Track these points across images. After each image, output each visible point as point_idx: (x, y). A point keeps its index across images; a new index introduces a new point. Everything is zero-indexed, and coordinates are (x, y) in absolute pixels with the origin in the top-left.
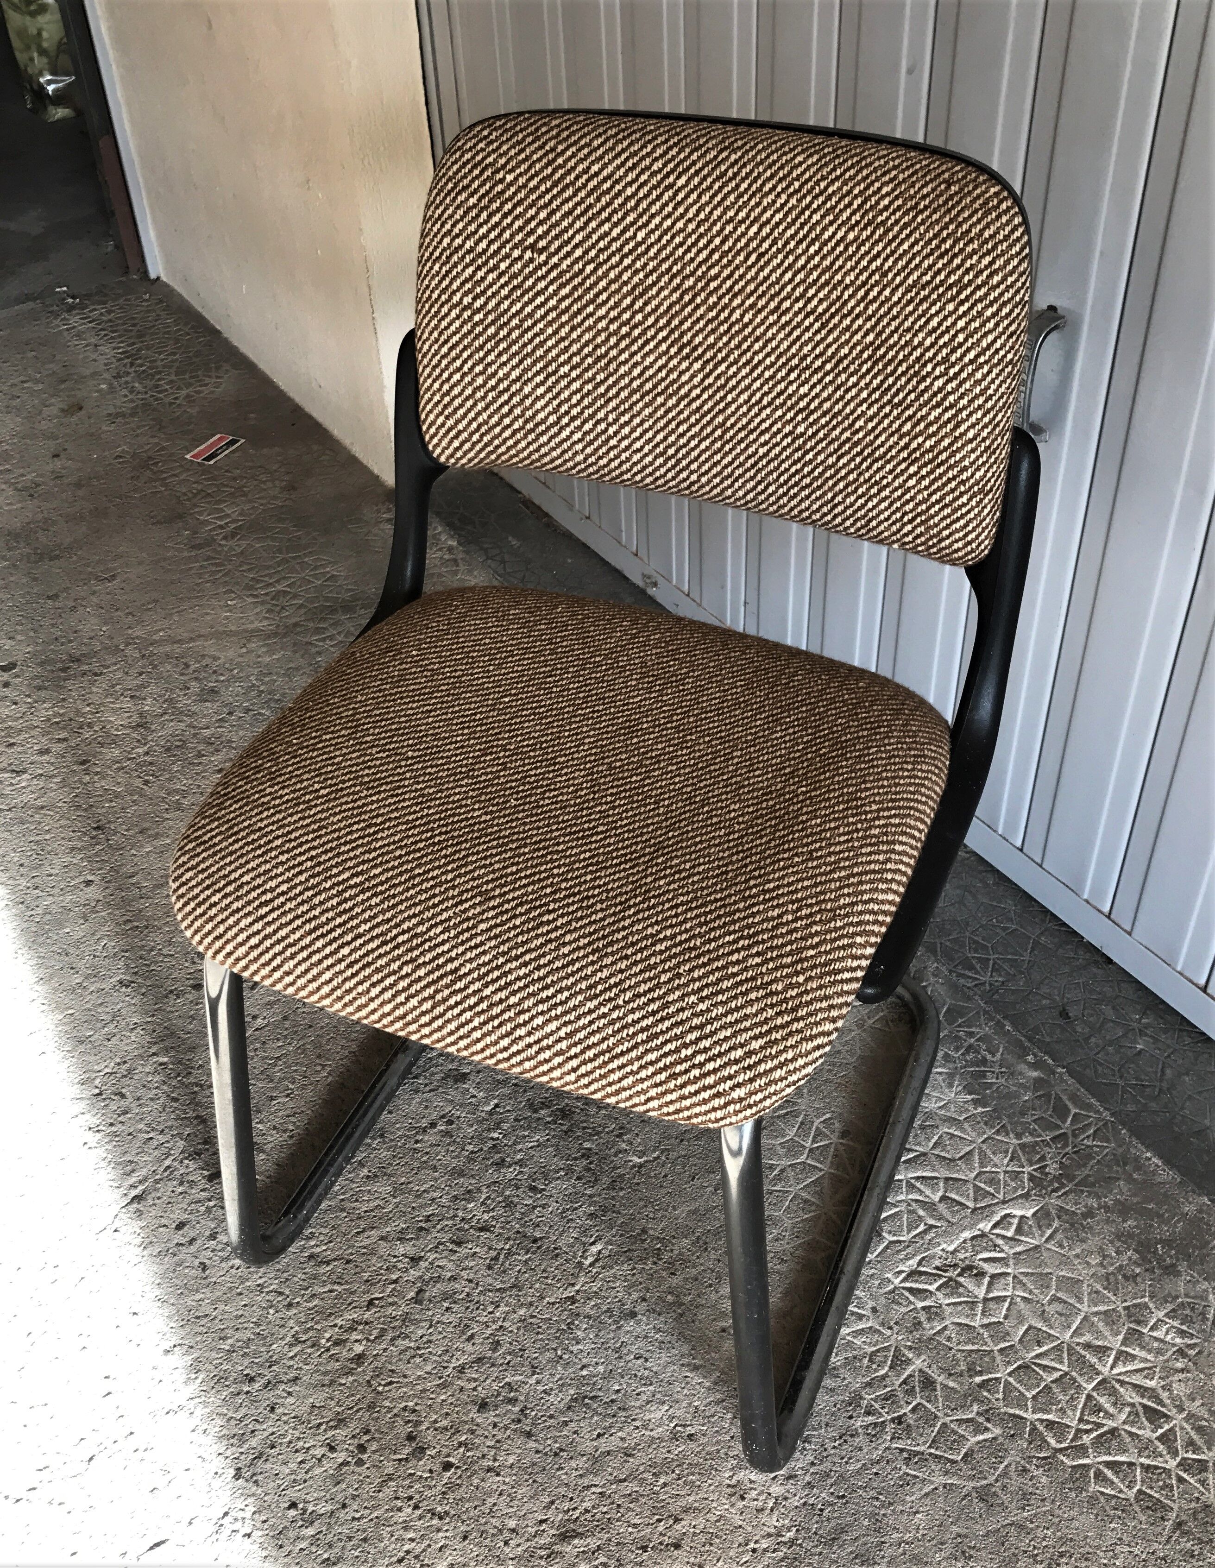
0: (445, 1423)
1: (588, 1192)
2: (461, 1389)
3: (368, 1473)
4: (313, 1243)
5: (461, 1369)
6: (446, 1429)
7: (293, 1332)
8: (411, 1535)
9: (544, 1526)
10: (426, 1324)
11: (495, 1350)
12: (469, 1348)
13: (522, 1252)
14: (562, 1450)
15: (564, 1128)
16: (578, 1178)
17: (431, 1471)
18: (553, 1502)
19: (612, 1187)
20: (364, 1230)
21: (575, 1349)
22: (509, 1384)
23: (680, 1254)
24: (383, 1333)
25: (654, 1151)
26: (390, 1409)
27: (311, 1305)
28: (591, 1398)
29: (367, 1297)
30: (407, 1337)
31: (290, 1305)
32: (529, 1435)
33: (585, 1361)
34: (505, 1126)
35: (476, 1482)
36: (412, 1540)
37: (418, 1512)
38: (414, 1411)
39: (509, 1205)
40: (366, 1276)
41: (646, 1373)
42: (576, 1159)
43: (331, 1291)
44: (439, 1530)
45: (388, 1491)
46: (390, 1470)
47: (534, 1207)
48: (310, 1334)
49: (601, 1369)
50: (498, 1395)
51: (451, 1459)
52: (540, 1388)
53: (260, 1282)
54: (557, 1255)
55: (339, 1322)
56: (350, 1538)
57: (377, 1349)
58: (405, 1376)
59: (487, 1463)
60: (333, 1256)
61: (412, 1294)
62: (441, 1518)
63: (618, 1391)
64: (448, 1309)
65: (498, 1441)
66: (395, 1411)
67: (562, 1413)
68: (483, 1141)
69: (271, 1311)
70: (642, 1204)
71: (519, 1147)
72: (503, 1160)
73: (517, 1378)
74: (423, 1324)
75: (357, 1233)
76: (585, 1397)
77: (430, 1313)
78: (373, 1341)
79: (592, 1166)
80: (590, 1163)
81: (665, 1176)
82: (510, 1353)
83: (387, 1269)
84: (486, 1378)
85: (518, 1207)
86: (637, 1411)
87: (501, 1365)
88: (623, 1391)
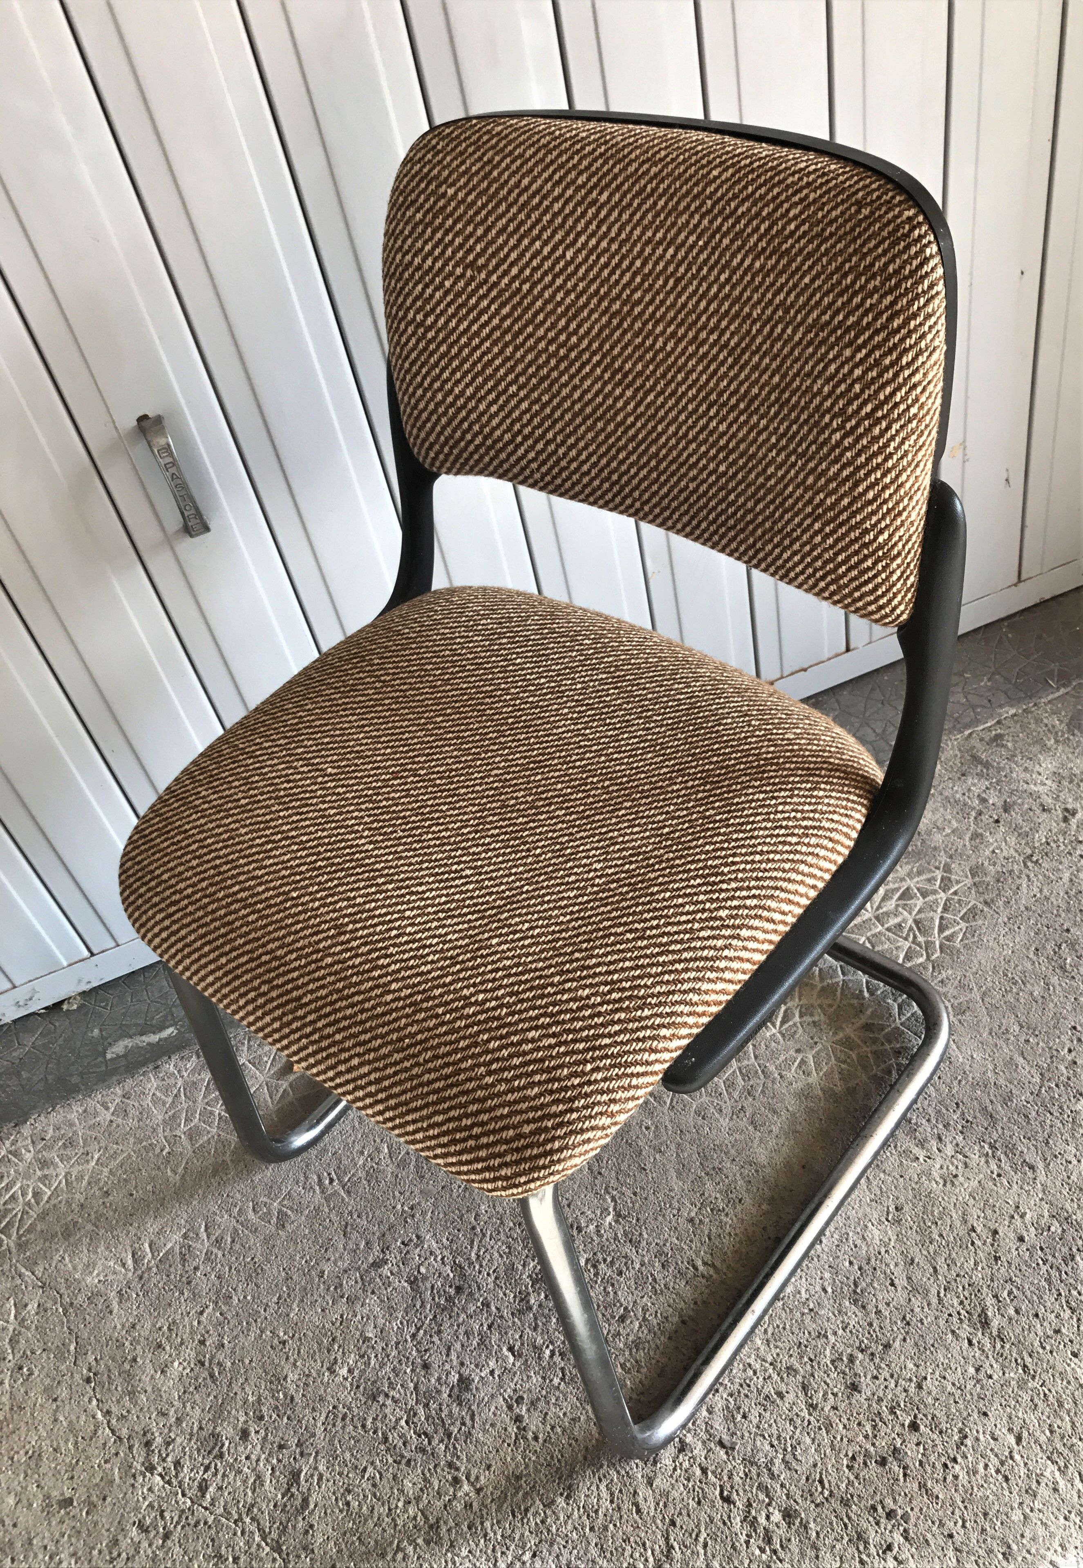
0: (868, 1427)
1: (638, 1266)
2: (834, 1408)
3: (917, 1510)
5: (812, 1407)
6: (874, 1427)
8: (981, 1467)
9: (975, 1341)
10: (759, 1438)
11: (796, 1371)
12: (790, 1398)
14: (904, 1318)
16: (620, 1274)
17: (918, 1444)
18: (953, 1332)
19: (634, 1242)
20: (636, 1504)
21: (804, 1296)
22: (833, 1362)
24: (763, 1488)
25: (604, 1200)
26: (850, 1483)
28: (856, 1286)
29: (719, 1503)
30: (771, 1461)
32: (887, 1346)
33: (818, 1288)
34: (540, 1341)
35: (930, 1400)
36: (986, 1466)
37: (959, 1460)
38: (853, 1458)
40: (693, 1504)
42: (596, 1274)
44: (977, 1439)
45: (937, 1489)
46: (915, 1486)
47: (645, 1319)
49: (827, 1275)
50: (844, 1373)
51: (907, 1423)
52: (840, 1332)
56: (983, 1530)
57: (780, 1494)
58: (815, 1465)
59: (912, 1389)
61: (722, 1452)
62: (966, 1437)
63: (851, 1263)
64: (744, 1417)
65: (892, 1376)
66: (852, 1478)
67: (867, 1314)
68: (552, 1366)
70: (661, 1218)
73: (828, 1352)
74: (758, 1443)
75: (639, 1511)
76: (855, 1292)
77: (746, 1434)
78: (771, 1499)
79: (609, 1259)
80: (605, 1260)
81: (635, 1194)
82: (802, 1357)
83: (688, 1480)
84: (825, 1383)
85: (640, 1335)
86: (872, 1250)
87: (813, 1367)
88: (852, 1259)
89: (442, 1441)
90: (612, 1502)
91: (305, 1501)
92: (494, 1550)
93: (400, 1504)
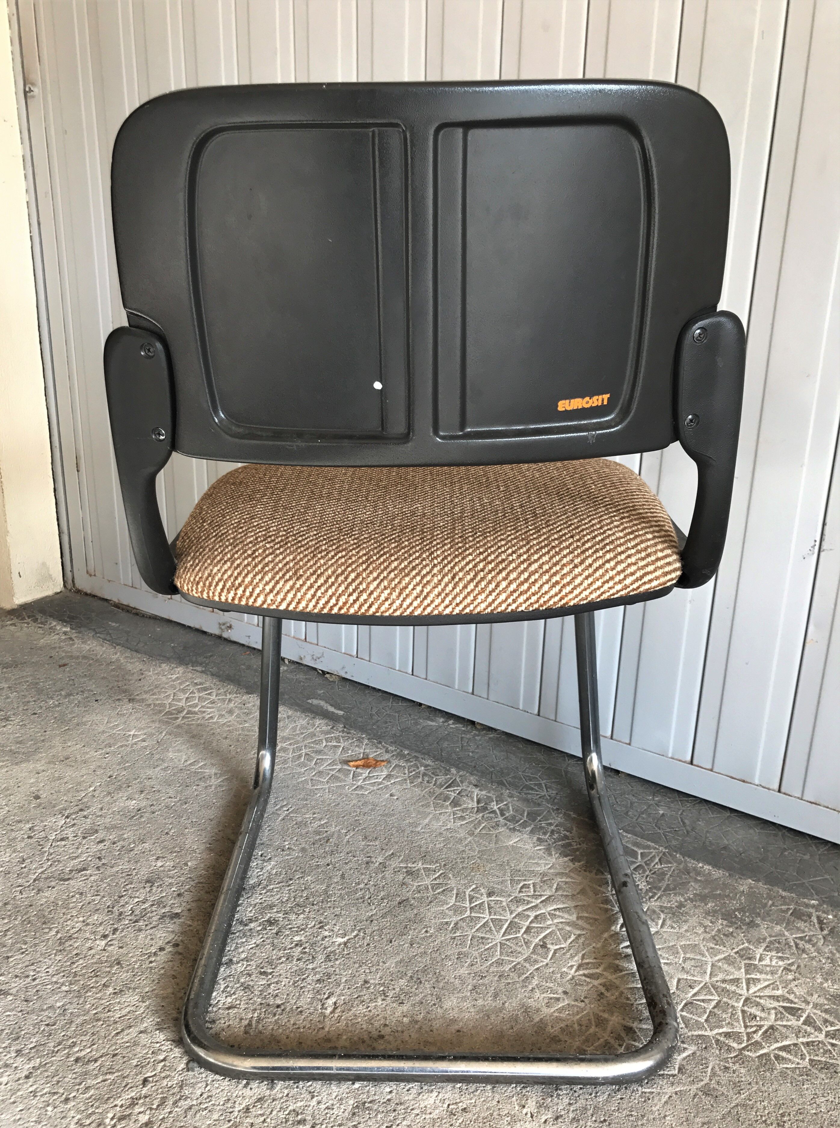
1: (310, 966)
4: (76, 1049)
5: (247, 1110)
7: (75, 1120)
10: (204, 1084)
12: (247, 1092)
13: (270, 1016)
15: (274, 931)
16: (298, 960)
19: (328, 958)
20: (123, 1030)
22: (294, 1110)
23: (401, 990)
24: (163, 1102)
25: (353, 931)
27: (87, 1095)
28: (371, 1102)
29: (141, 1078)
30: (187, 1098)
31: (67, 1100)
39: (246, 988)
40: (135, 1062)
42: (291, 948)
43: (104, 1081)
47: (269, 985)
48: (93, 1117)
50: (286, 1122)
52: (323, 1106)
53: (31, 1089)
54: (301, 1012)
55: (119, 1102)
57: (163, 1113)
60: (98, 1055)
61: (182, 1066)
63: (391, 1092)
67: (349, 1119)
69: (50, 1108)
70: (357, 965)
71: (241, 950)
72: (231, 960)
73: (299, 1104)
74: (200, 1085)
75: (118, 1034)
76: (365, 1103)
77: (203, 1075)
78: (156, 1109)
79: (307, 950)
80: (304, 948)
81: (368, 945)
82: (286, 1088)
83: (153, 1053)
84: (272, 1111)
85: (256, 987)
86: (412, 1102)
87: (282, 1098)
88: (395, 1091)
89: (130, 920)
90: (119, 1018)
91: (69, 879)
92: (64, 971)
93: (81, 919)
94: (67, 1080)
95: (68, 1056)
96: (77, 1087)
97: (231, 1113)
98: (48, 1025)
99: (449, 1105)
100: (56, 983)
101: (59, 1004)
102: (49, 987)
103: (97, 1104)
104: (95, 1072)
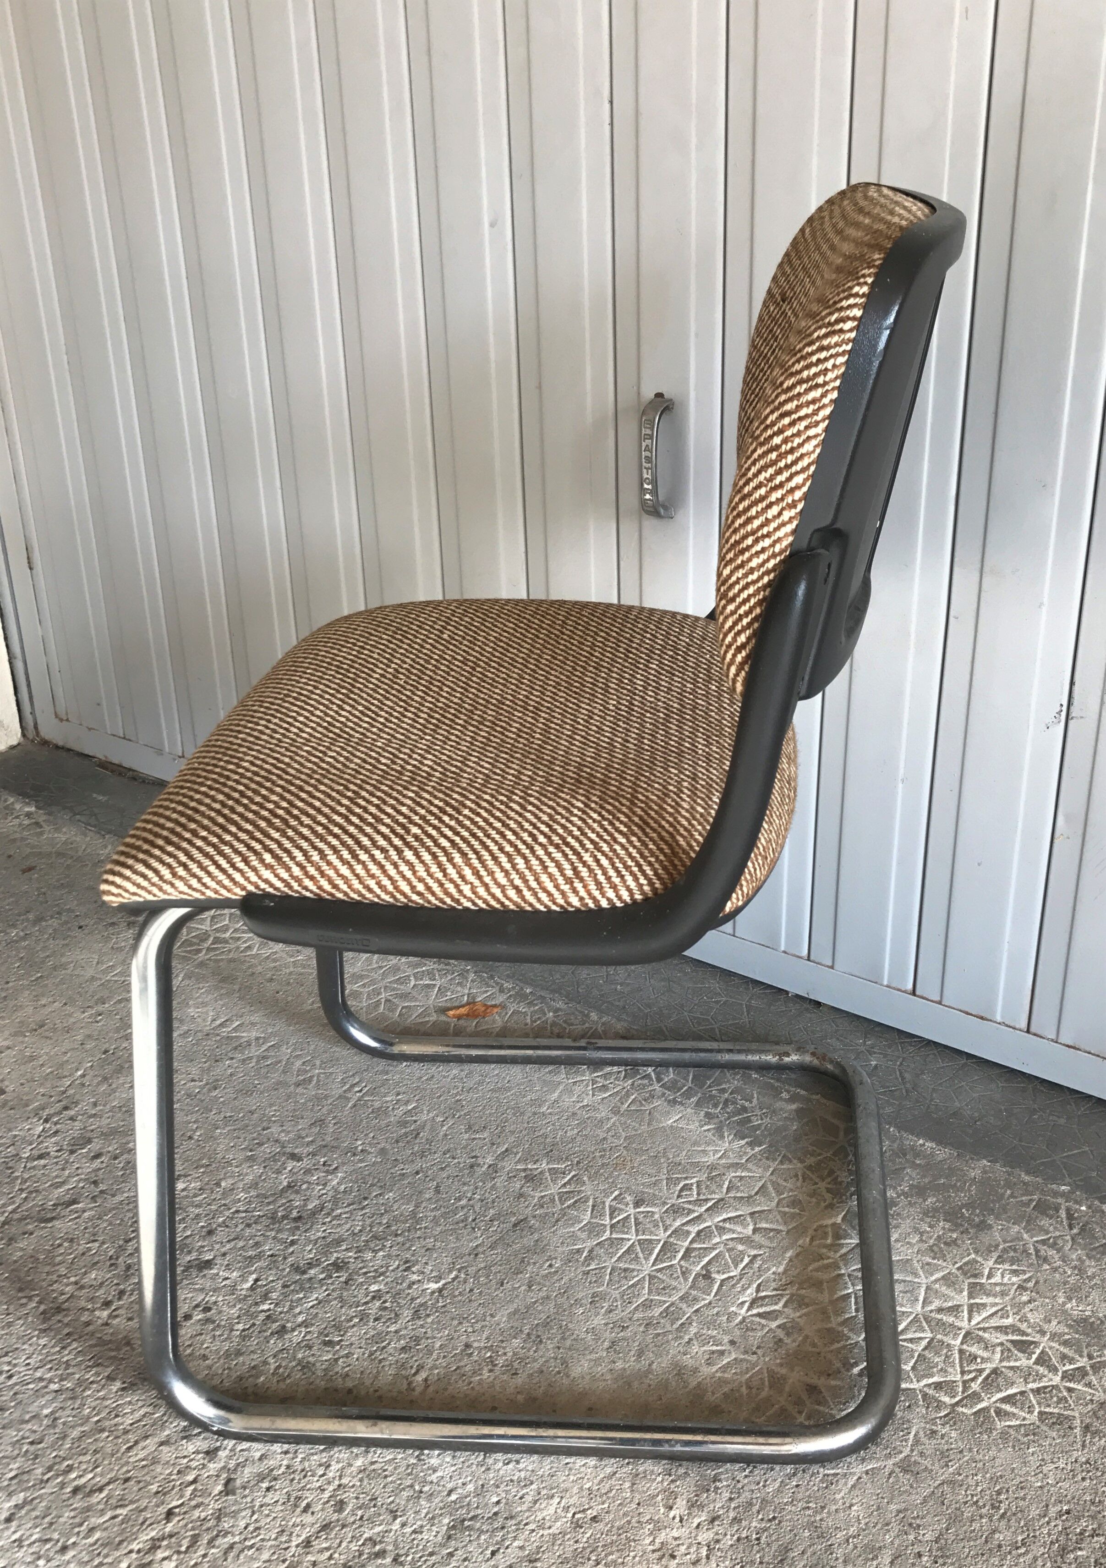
1: (393, 1328)
4: (73, 1475)
5: (307, 1543)
10: (248, 1512)
11: (341, 1511)
12: (308, 1519)
15: (342, 1279)
16: (376, 1320)
19: (416, 1315)
20: (136, 1443)
21: (434, 1478)
22: (370, 1539)
23: (515, 1354)
24: (195, 1539)
25: (450, 1272)
27: (91, 1540)
28: (471, 1519)
29: (163, 1509)
30: (227, 1533)
31: (64, 1549)
33: (450, 1486)
34: (274, 1295)
39: (305, 1367)
40: (154, 1488)
41: (523, 1474)
42: (366, 1303)
43: (114, 1518)
47: (336, 1360)
49: (470, 1487)
50: (360, 1555)
52: (408, 1530)
53: (15, 1537)
54: (380, 1397)
55: (135, 1546)
60: (104, 1481)
61: (220, 1488)
63: (498, 1502)
64: (268, 1489)
67: (442, 1545)
68: (254, 1316)
69: (41, 1563)
70: (455, 1322)
71: (297, 1310)
72: (284, 1327)
73: (378, 1529)
74: (243, 1514)
75: (129, 1449)
76: (464, 1520)
77: (249, 1499)
78: (186, 1552)
79: (387, 1304)
80: (385, 1302)
81: (471, 1290)
82: (360, 1508)
83: (179, 1472)
84: (341, 1542)
85: (318, 1364)
86: (527, 1514)
87: (354, 1523)
88: (504, 1501)
90: (131, 1424)
91: (53, 1219)
92: (51, 1361)
93: (73, 1279)
94: (62, 1520)
95: (63, 1485)
96: (77, 1530)
97: (286, 1549)
98: (32, 1443)
99: (574, 1514)
100: (41, 1379)
101: (46, 1411)
102: (31, 1386)
103: (105, 1551)
104: (101, 1507)
